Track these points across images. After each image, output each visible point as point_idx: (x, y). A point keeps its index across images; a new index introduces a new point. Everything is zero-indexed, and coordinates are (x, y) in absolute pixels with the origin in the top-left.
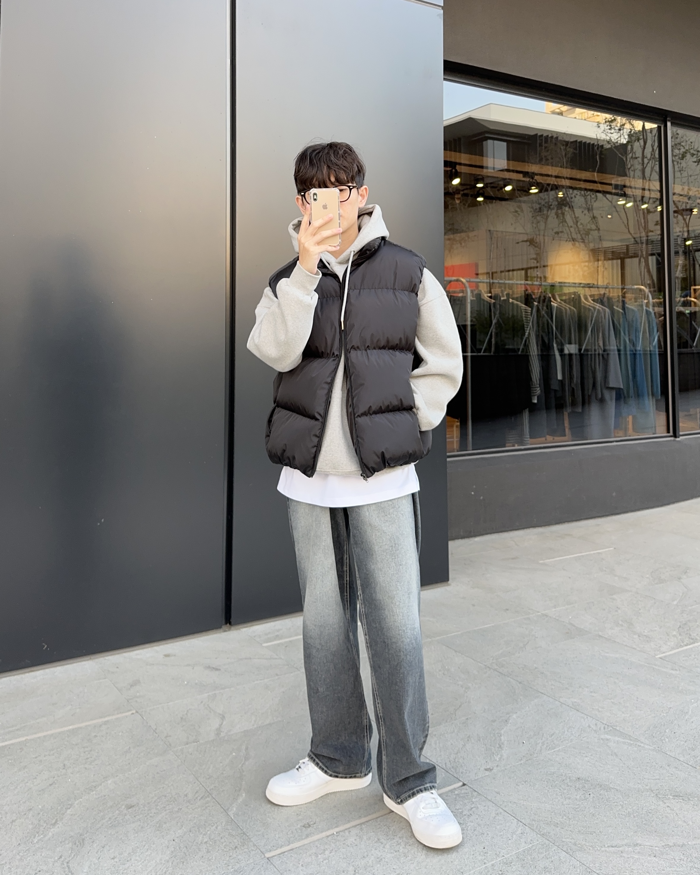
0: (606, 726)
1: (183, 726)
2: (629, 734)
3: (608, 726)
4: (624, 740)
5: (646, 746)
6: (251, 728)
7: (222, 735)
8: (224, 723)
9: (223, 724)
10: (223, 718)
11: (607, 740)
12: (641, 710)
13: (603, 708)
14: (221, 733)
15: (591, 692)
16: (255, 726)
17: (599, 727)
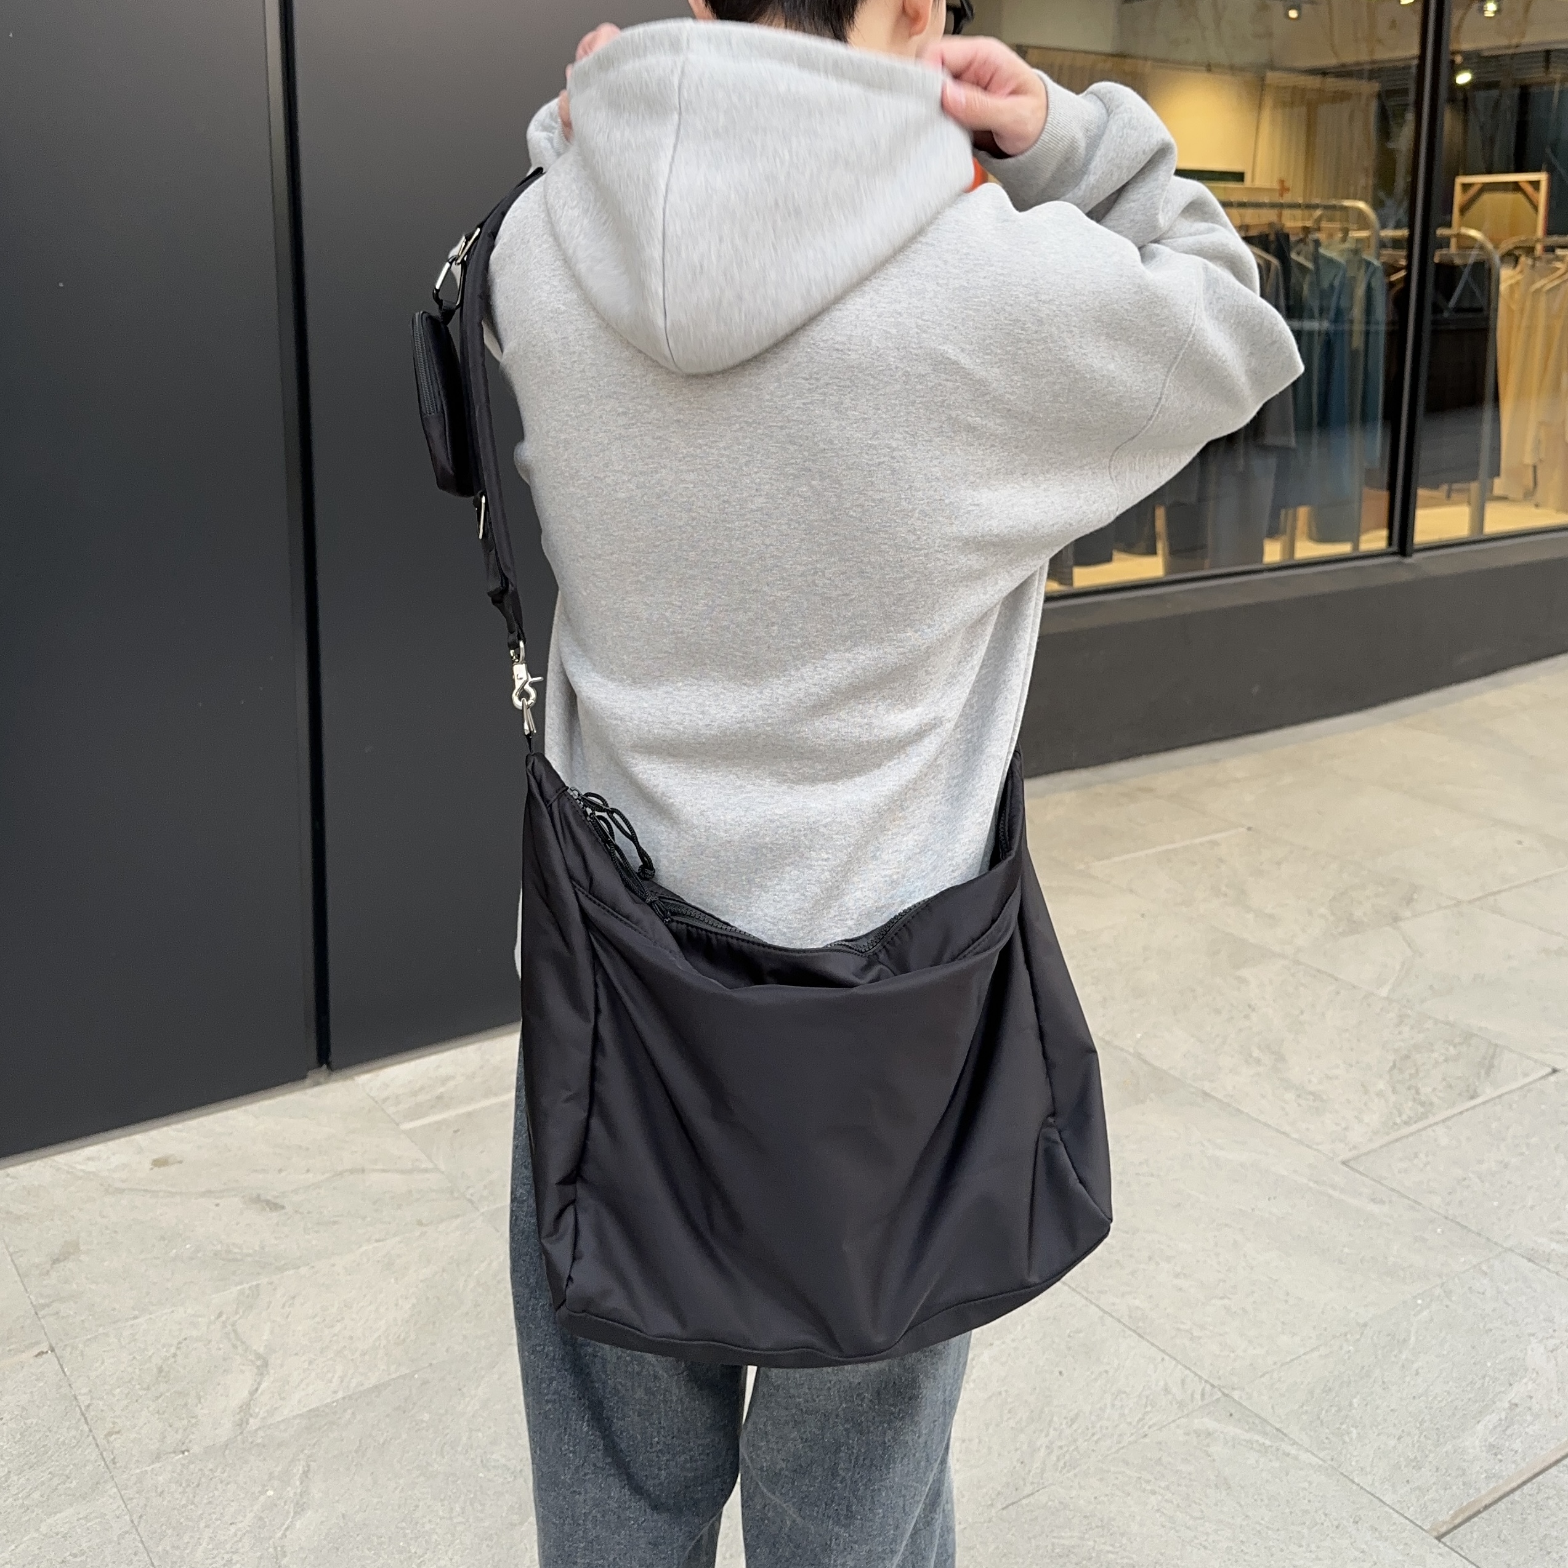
0: (1208, 1387)
1: (158, 1398)
2: (1263, 1415)
3: (1213, 1386)
4: (1247, 1436)
5: (1304, 1456)
6: (329, 1400)
7: (253, 1423)
8: (264, 1385)
9: (260, 1391)
10: (263, 1366)
11: (1209, 1434)
12: (1294, 1334)
13: (1202, 1327)
14: (251, 1420)
15: (1177, 1276)
16: (340, 1395)
17: (1189, 1392)
